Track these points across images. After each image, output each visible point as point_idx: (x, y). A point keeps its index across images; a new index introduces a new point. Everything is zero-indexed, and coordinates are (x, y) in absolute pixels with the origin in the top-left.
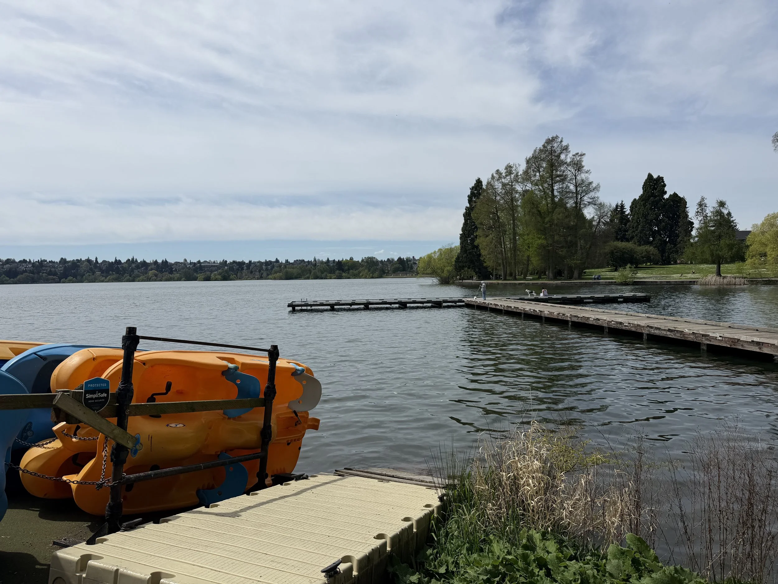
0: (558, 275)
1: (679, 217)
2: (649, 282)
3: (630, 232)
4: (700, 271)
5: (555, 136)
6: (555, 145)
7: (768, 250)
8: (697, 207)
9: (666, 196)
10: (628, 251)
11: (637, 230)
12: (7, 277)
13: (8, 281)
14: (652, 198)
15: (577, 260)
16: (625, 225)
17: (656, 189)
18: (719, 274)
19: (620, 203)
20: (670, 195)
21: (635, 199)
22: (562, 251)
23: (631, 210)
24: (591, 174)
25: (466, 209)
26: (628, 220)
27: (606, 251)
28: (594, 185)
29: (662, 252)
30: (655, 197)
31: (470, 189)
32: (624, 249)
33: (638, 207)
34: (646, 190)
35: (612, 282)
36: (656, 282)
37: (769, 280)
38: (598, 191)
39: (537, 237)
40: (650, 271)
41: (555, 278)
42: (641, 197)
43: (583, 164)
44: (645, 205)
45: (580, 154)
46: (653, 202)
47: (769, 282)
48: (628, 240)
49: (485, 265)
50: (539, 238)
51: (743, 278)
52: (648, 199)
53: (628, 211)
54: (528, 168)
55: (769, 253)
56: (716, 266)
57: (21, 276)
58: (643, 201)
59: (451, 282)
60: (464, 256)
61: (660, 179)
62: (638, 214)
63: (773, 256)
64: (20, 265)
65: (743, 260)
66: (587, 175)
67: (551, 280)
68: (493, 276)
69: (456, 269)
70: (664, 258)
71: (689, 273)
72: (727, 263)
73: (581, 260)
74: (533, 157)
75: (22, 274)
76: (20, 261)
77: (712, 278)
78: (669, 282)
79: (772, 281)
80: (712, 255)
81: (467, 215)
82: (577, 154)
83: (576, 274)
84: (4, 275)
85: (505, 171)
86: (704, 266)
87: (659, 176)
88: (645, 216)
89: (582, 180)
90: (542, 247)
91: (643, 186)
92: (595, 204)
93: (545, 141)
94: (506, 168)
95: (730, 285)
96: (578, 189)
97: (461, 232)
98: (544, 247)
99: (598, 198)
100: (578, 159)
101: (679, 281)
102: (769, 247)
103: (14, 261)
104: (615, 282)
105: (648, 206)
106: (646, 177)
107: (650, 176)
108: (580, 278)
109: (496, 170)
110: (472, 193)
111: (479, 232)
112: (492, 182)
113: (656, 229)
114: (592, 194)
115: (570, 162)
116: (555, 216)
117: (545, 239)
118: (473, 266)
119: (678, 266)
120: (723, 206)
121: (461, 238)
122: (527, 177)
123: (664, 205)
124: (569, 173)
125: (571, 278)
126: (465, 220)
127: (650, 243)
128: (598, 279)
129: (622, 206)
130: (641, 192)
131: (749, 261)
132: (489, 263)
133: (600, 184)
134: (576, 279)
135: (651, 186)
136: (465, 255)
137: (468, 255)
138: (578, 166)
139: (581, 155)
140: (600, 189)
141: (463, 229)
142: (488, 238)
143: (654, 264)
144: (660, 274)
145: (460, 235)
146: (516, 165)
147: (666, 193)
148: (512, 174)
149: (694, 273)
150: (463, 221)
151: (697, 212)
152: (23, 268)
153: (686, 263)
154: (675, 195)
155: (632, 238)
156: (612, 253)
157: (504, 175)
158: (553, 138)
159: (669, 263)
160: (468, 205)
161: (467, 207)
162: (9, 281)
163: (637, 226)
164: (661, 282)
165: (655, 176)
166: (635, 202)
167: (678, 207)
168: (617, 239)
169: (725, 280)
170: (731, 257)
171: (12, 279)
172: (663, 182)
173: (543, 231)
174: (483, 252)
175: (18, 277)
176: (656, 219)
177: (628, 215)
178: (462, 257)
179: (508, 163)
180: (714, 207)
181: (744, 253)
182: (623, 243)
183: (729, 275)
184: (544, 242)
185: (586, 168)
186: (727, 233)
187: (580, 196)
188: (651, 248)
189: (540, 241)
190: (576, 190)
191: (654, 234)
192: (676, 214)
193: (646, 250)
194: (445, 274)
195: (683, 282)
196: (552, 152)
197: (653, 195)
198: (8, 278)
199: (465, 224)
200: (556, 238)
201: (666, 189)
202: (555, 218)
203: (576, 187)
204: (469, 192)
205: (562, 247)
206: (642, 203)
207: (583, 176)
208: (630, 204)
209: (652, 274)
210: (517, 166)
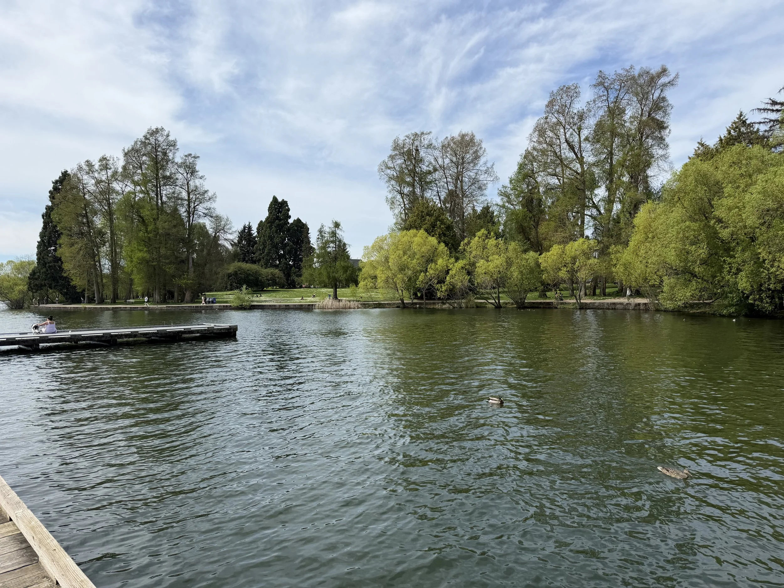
0: (168, 297)
1: (302, 241)
2: (268, 305)
3: (257, 254)
4: (319, 295)
5: (159, 127)
6: (161, 139)
7: (378, 273)
8: (318, 233)
9: (291, 221)
10: (253, 273)
11: (263, 253)
14: (277, 221)
15: (188, 279)
16: (253, 247)
17: (281, 212)
18: (336, 297)
19: (247, 224)
20: (294, 220)
21: (261, 221)
22: (169, 268)
23: (258, 232)
24: (206, 181)
25: (46, 209)
26: (255, 243)
27: (230, 271)
28: (210, 194)
29: (288, 275)
30: (280, 220)
31: (53, 183)
32: (248, 270)
33: (264, 229)
34: (271, 213)
35: (227, 306)
36: (275, 306)
37: (379, 303)
38: (214, 201)
39: (138, 249)
40: (274, 294)
41: (164, 302)
42: (267, 219)
43: (197, 168)
44: (270, 227)
45: (193, 155)
46: (278, 225)
47: (379, 306)
48: (254, 262)
49: (73, 283)
50: (140, 251)
51: (356, 301)
52: (274, 222)
53: (254, 232)
54: (128, 163)
55: (379, 275)
56: (332, 290)
58: (269, 223)
59: (26, 306)
60: (42, 271)
61: (284, 203)
62: (264, 236)
63: (383, 279)
65: (356, 283)
66: (201, 180)
67: (158, 303)
68: (84, 298)
69: (30, 288)
70: (289, 282)
71: (309, 297)
72: (343, 287)
73: (193, 280)
74: (133, 149)
77: (329, 302)
78: (288, 305)
79: (381, 304)
80: (329, 277)
81: (47, 216)
82: (190, 155)
83: (188, 296)
85: (99, 164)
86: (324, 290)
87: (283, 200)
88: (271, 238)
89: (196, 187)
90: (143, 261)
91: (269, 208)
92: (212, 217)
93: (146, 131)
94: (101, 160)
95: (345, 308)
96: (191, 196)
97: (39, 240)
98: (147, 262)
99: (214, 209)
100: (191, 161)
101: (298, 305)
102: (379, 270)
104: (230, 306)
105: (274, 229)
106: (271, 200)
107: (275, 199)
108: (192, 301)
109: (86, 160)
110: (56, 189)
111: (63, 240)
112: (79, 175)
113: (282, 252)
114: (207, 204)
115: (182, 163)
116: (160, 224)
117: (148, 251)
118: (55, 286)
119: (302, 289)
120: (338, 227)
121: (38, 247)
122: (126, 174)
123: (289, 230)
124: (181, 176)
125: (182, 301)
126: (44, 222)
127: (276, 266)
128: (213, 302)
129: (250, 228)
130: (267, 214)
131: (361, 284)
132: (78, 282)
133: (217, 194)
134: (187, 303)
135: (276, 209)
136: (44, 270)
137: (47, 270)
138: (191, 170)
139: (195, 157)
140: (217, 199)
141: (42, 235)
142: (73, 248)
143: (280, 287)
144: (284, 297)
145: (38, 242)
146: (113, 158)
147: (290, 217)
148: (110, 169)
149: (314, 296)
150: (42, 225)
151: (318, 238)
153: (310, 287)
154: (299, 221)
155: (259, 260)
156: (236, 273)
157: (97, 167)
158: (157, 129)
159: (295, 287)
160: (50, 204)
161: (47, 206)
163: (264, 249)
164: (280, 305)
165: (280, 200)
166: (261, 224)
167: (301, 232)
168: (244, 260)
169: (341, 303)
170: (346, 280)
172: (287, 206)
173: (147, 243)
174: (66, 266)
176: (282, 243)
177: (255, 237)
178: (40, 272)
179: (103, 154)
180: (330, 228)
181: (357, 276)
182: (248, 265)
183: (344, 299)
184: (147, 256)
185: (200, 174)
186: (342, 255)
187: (193, 204)
188: (277, 271)
189: (140, 255)
190: (189, 197)
191: (280, 257)
192: (300, 239)
193: (271, 272)
194: (15, 295)
195: (301, 305)
196: (156, 147)
197: (278, 218)
199: (45, 228)
200: (163, 251)
201: (290, 213)
202: (160, 227)
203: (189, 194)
204: (50, 187)
205: (170, 263)
206: (268, 225)
207: (198, 182)
208: (257, 226)
209: (275, 297)
210: (115, 159)
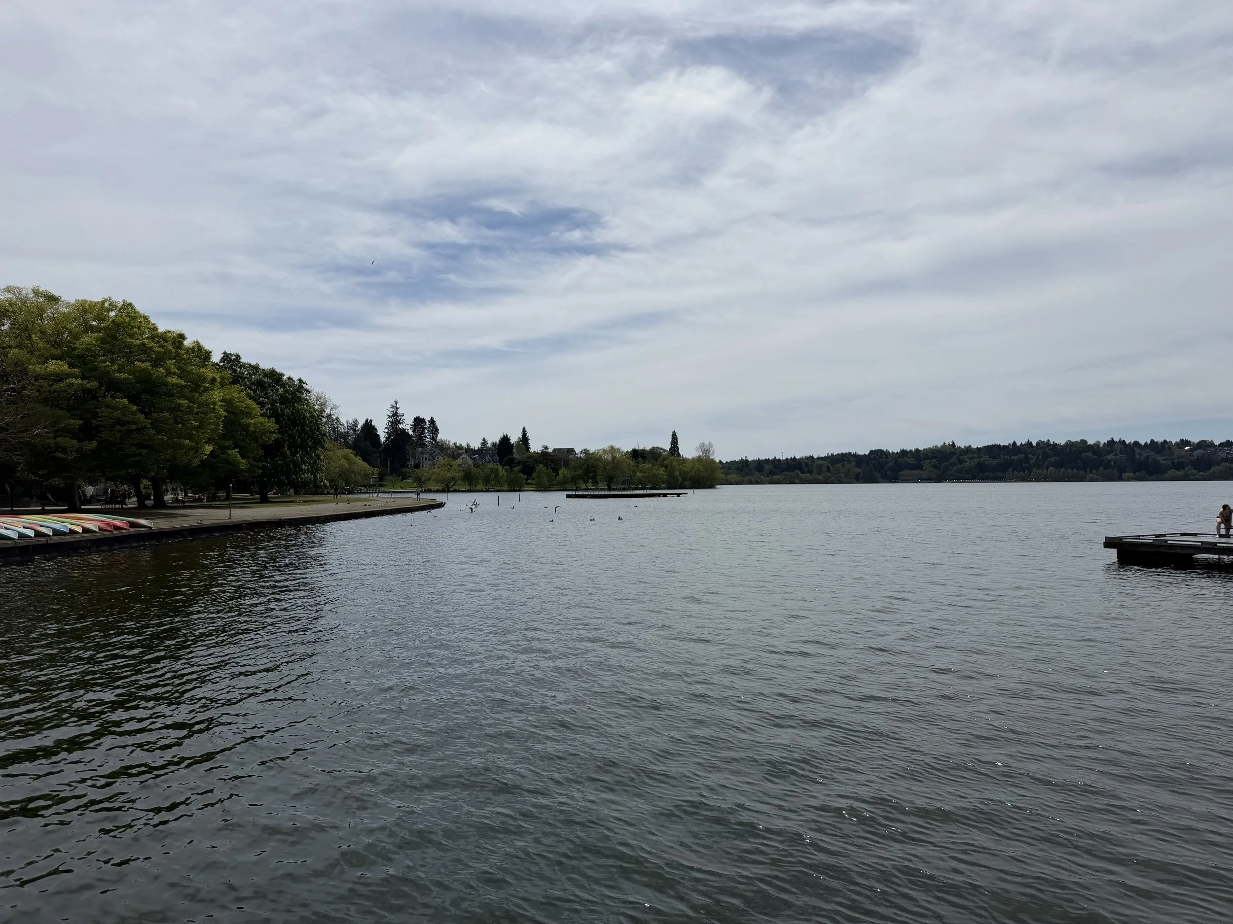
12: (1195, 469)
13: (1195, 475)
57: (1217, 467)
64: (1220, 450)
75: (1218, 464)
76: (1221, 444)
84: (1189, 467)
103: (1211, 444)
152: (1224, 455)
162: (1197, 476)
171: (1202, 473)
175: (1213, 469)
198: (1195, 472)
